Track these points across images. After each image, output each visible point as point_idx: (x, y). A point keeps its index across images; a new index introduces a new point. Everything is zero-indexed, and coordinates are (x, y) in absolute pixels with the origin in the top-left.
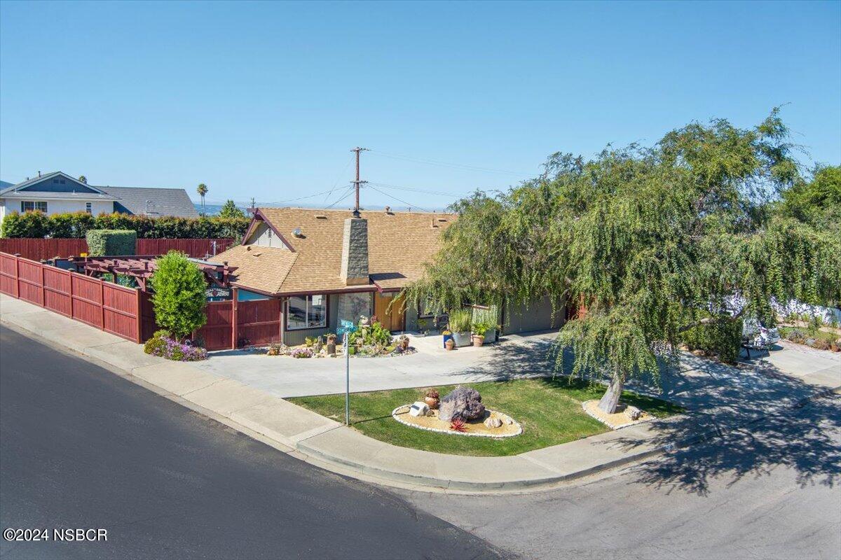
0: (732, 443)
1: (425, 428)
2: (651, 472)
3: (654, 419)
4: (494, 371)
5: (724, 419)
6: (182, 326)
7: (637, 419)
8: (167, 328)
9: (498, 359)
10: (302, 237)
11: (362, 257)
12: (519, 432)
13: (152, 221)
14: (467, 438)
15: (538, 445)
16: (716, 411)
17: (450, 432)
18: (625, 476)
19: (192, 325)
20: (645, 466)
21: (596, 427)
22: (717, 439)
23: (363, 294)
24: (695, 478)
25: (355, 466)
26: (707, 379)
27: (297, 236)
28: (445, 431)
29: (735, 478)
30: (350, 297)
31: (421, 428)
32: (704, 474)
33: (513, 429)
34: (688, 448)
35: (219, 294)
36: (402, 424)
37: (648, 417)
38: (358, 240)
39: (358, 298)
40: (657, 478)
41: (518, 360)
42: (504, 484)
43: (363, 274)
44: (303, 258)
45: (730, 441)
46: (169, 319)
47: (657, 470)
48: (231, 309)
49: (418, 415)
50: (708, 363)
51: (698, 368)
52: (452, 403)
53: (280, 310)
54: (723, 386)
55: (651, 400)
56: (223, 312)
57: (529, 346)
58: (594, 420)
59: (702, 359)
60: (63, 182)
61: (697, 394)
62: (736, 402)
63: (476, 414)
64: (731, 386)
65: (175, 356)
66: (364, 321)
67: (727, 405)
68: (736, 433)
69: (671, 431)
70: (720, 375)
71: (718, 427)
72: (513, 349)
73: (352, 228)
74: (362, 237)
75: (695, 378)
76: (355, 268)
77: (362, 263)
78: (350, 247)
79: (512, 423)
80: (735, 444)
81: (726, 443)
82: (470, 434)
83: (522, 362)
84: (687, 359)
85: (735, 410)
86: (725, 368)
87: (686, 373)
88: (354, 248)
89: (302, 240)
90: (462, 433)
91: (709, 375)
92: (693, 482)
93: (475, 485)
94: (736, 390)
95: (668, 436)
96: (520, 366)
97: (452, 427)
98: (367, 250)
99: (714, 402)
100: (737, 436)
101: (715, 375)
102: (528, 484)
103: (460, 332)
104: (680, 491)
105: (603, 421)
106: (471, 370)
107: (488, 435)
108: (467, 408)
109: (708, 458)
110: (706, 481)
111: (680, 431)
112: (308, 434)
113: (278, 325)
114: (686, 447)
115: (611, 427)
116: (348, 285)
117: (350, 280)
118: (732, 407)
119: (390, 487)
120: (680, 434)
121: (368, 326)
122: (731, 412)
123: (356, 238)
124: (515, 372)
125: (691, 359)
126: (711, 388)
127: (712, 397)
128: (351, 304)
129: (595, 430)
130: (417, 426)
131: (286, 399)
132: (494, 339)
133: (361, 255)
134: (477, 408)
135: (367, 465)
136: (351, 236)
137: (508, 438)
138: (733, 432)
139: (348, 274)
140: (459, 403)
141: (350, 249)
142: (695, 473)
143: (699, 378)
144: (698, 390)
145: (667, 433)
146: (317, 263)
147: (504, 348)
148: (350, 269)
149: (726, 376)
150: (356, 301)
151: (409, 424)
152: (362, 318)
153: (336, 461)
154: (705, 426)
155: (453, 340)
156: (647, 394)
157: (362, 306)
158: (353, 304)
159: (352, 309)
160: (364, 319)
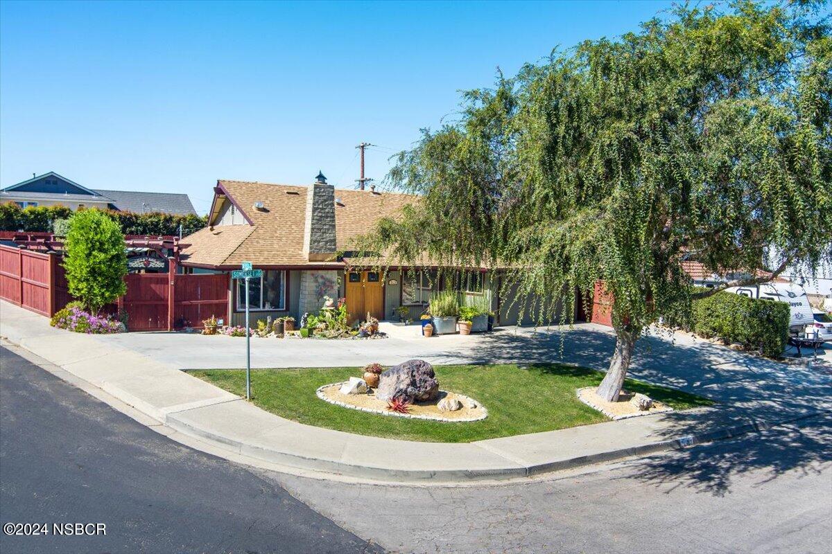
0: (772, 438)
1: (353, 407)
2: (654, 467)
3: (670, 410)
4: (473, 356)
5: (762, 413)
6: (95, 295)
7: (647, 408)
8: (80, 299)
9: (484, 346)
10: (264, 210)
11: (328, 229)
12: (483, 416)
13: (135, 216)
14: (408, 421)
15: (504, 433)
16: (753, 404)
17: (386, 413)
18: (615, 471)
19: (107, 294)
20: (647, 461)
21: (591, 415)
22: (751, 435)
23: (330, 272)
24: (713, 475)
25: (231, 443)
26: (743, 373)
27: (259, 209)
28: (379, 412)
29: (771, 476)
30: (313, 275)
31: (348, 406)
32: (728, 470)
33: (475, 412)
34: (710, 443)
35: (152, 265)
36: (324, 401)
37: (661, 408)
38: (322, 209)
39: (322, 277)
40: (661, 473)
41: (509, 347)
42: (435, 473)
43: (330, 249)
44: (261, 231)
45: (769, 437)
46: (80, 286)
47: (661, 466)
48: (167, 283)
49: (351, 393)
50: (746, 357)
51: (734, 362)
52: (394, 378)
53: (228, 288)
54: (764, 380)
55: (669, 391)
56: (158, 286)
57: (528, 335)
58: (589, 407)
59: (738, 353)
60: (55, 183)
61: (729, 387)
62: (779, 397)
63: (426, 393)
64: (774, 379)
65: (79, 328)
66: (329, 302)
67: (769, 399)
68: (779, 429)
69: (689, 422)
70: (761, 369)
71: (754, 421)
72: (506, 337)
73: (315, 194)
74: (327, 205)
75: (728, 371)
76: (319, 242)
77: (328, 236)
78: (313, 216)
79: (476, 407)
80: (777, 439)
81: (763, 438)
82: (413, 416)
83: (512, 350)
84: (721, 353)
85: (779, 404)
86: (768, 362)
87: (718, 366)
88: (318, 218)
89: (264, 214)
90: (402, 415)
91: (747, 369)
92: (710, 479)
93: (392, 473)
94: (781, 384)
95: (685, 427)
96: (508, 353)
97: (390, 407)
98: (334, 221)
99: (752, 396)
100: (779, 432)
101: (754, 369)
102: (471, 475)
103: (442, 316)
104: (689, 489)
105: (600, 410)
106: (445, 354)
107: (438, 419)
108: (413, 383)
109: (735, 454)
110: (727, 479)
111: (702, 423)
112: (187, 406)
113: (226, 305)
114: (708, 442)
115: (611, 417)
116: (310, 261)
117: (312, 255)
118: (774, 401)
119: (266, 471)
120: (701, 427)
121: (332, 308)
122: (773, 407)
123: (321, 206)
124: (499, 358)
125: (726, 353)
126: (748, 382)
127: (748, 390)
128: (315, 284)
129: (589, 419)
130: (343, 404)
131: (185, 371)
132: (486, 327)
133: (327, 227)
134: (427, 384)
135: (246, 442)
136: (314, 204)
137: (465, 423)
138: (775, 428)
139: (311, 248)
140: (403, 377)
141: (313, 219)
142: (715, 470)
143: (733, 371)
144: (732, 384)
145: (684, 425)
146: (277, 237)
147: (497, 337)
148: (312, 242)
149: (767, 370)
150: (320, 280)
151: (333, 402)
152: (326, 300)
153: (209, 436)
154: (736, 419)
155: (433, 325)
156: (664, 385)
157: (328, 286)
158: (317, 284)
159: (315, 288)
160: (329, 300)
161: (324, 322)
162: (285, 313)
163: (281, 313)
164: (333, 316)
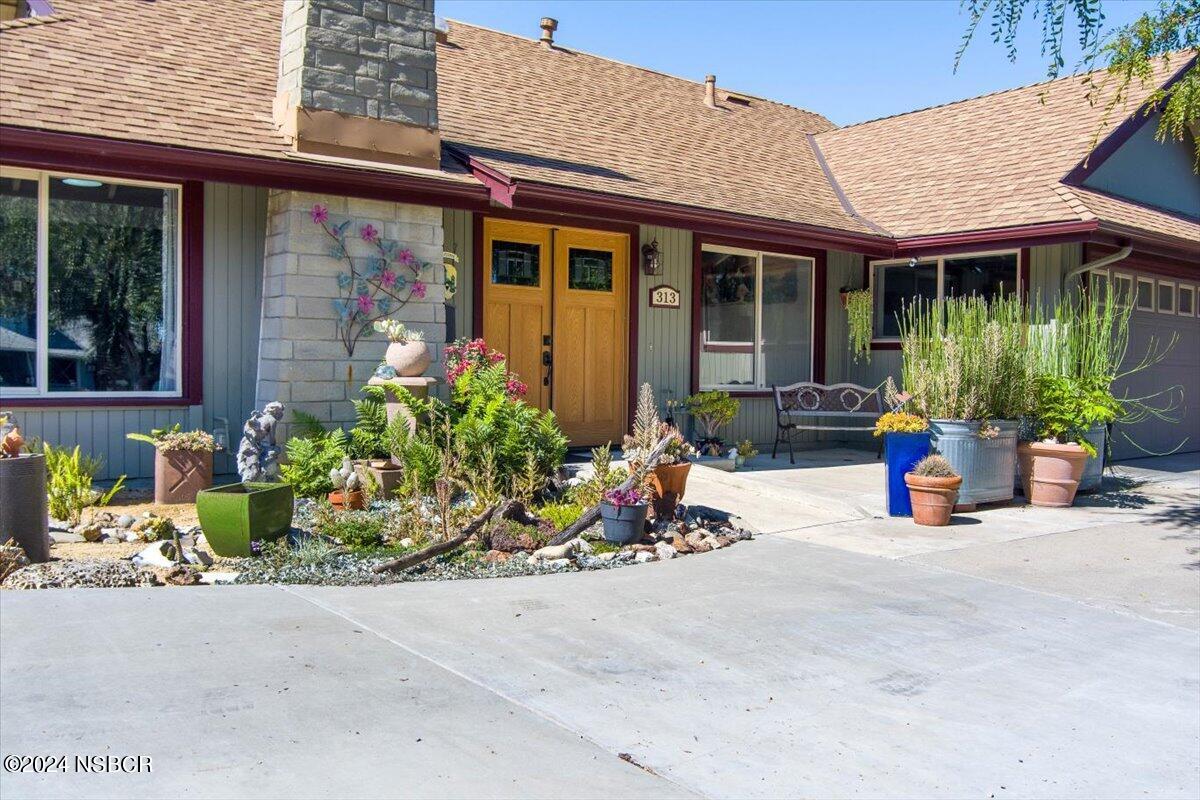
30: (319, 215)
39: (368, 233)
43: (405, 104)
66: (403, 350)
76: (352, 59)
77: (397, 38)
103: (975, 420)
116: (306, 143)
117: (316, 113)
121: (421, 381)
128: (334, 265)
139: (310, 84)
148: (319, 54)
150: (359, 249)
157: (400, 283)
158: (343, 267)
159: (332, 289)
160: (401, 340)
161: (380, 454)
162: (178, 412)
163: (161, 413)
164: (423, 419)
